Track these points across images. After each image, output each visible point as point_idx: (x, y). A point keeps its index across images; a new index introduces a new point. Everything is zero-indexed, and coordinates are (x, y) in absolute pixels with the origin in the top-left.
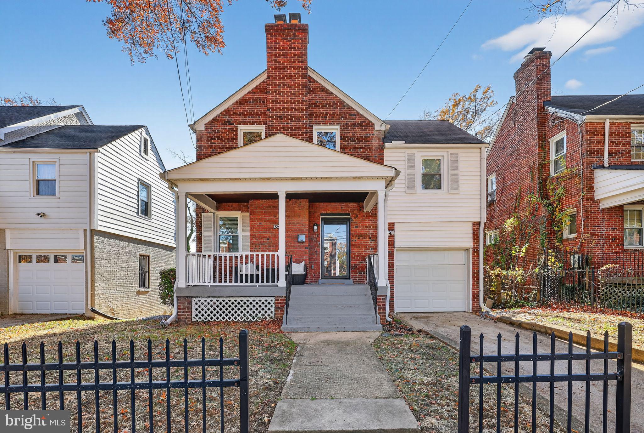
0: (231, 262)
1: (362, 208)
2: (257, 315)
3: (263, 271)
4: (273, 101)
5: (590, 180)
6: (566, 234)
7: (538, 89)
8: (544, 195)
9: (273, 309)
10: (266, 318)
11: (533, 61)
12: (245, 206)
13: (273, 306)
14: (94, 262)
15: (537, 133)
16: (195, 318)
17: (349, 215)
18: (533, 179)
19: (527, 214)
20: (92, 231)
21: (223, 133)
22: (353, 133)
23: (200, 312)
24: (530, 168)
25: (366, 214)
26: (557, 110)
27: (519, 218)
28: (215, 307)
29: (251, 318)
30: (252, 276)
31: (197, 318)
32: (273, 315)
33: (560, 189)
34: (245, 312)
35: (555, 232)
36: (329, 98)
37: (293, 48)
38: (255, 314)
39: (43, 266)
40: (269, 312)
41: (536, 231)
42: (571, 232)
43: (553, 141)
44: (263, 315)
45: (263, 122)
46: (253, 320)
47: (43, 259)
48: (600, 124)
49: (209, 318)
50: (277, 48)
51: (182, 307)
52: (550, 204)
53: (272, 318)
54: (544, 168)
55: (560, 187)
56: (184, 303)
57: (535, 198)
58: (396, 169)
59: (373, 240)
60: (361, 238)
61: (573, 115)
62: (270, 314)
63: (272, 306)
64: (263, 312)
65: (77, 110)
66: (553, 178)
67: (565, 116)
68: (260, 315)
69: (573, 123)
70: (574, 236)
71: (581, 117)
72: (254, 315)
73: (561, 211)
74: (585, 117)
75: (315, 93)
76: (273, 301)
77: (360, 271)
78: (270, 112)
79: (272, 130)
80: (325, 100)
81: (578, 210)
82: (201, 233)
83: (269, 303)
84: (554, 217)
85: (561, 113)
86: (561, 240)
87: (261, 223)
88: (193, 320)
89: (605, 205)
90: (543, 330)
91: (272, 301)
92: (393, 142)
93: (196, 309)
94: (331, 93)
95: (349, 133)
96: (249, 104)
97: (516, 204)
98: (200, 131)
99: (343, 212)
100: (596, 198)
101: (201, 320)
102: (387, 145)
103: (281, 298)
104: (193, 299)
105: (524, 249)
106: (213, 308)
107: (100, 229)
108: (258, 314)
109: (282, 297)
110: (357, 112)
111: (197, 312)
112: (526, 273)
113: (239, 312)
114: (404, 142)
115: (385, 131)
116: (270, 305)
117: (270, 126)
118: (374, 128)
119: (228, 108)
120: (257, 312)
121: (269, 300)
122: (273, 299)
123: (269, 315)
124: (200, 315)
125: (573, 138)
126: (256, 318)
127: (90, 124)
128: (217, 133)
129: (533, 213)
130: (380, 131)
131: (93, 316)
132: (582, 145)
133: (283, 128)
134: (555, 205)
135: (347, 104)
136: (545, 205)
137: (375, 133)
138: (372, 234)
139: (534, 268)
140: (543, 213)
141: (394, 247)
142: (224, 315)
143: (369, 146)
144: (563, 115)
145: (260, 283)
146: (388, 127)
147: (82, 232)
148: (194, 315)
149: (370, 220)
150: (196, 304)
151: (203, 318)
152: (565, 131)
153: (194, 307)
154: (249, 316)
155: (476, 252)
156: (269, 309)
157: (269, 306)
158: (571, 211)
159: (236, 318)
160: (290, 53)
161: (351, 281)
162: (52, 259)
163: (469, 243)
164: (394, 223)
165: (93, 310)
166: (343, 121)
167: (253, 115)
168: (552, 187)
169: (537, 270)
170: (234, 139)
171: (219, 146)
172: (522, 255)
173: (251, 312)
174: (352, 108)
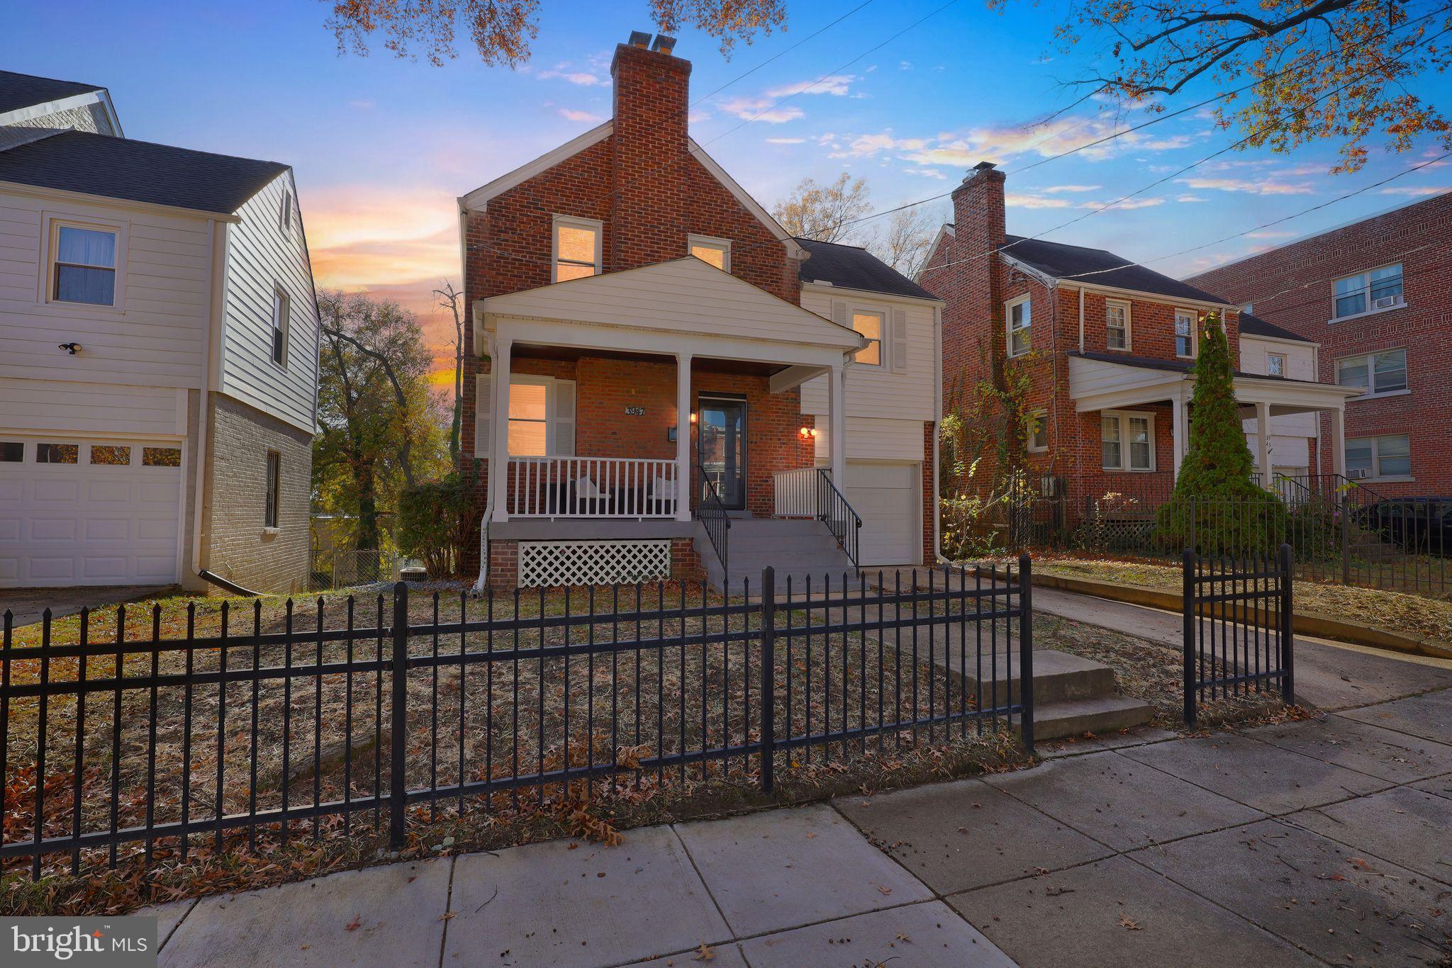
0: (533, 475)
1: (766, 387)
2: (640, 572)
3: (612, 491)
4: (628, 182)
5: (1063, 372)
6: (1031, 446)
7: (990, 223)
8: (1000, 385)
9: (667, 562)
10: (656, 578)
11: (982, 182)
12: (563, 367)
13: (669, 555)
14: (212, 465)
15: (989, 290)
16: (523, 581)
17: (744, 396)
18: (983, 358)
19: (976, 411)
20: (210, 393)
21: (523, 223)
22: (752, 256)
23: (533, 570)
24: (979, 342)
25: (774, 398)
26: (1016, 261)
27: (961, 417)
28: (563, 559)
29: (629, 579)
30: (593, 501)
31: (527, 582)
32: (667, 572)
33: (1023, 380)
34: (618, 568)
35: (1019, 442)
36: (715, 190)
37: (664, 96)
38: (637, 570)
39: (105, 470)
40: (661, 567)
41: (990, 438)
42: (1038, 445)
43: (1009, 305)
44: (651, 572)
45: (601, 214)
46: (633, 582)
47: (105, 455)
48: (1072, 292)
49: (551, 581)
50: (637, 90)
51: (500, 561)
52: (1010, 400)
53: (665, 577)
54: (999, 344)
55: (1023, 375)
56: (504, 553)
57: (989, 389)
58: (862, 336)
59: (784, 444)
60: (764, 438)
61: (1041, 273)
62: (663, 570)
63: (665, 556)
64: (651, 567)
65: (92, 98)
66: (1011, 361)
67: (1030, 272)
68: (645, 573)
69: (1042, 287)
70: (1044, 449)
71: (1053, 279)
72: (635, 573)
73: (1026, 410)
74: (1058, 281)
75: (693, 179)
76: (669, 548)
77: (763, 496)
78: (622, 202)
79: (624, 234)
80: (709, 193)
81: (1050, 413)
82: (474, 414)
83: (661, 551)
84: (1017, 419)
85: (1024, 267)
86: (1027, 455)
87: (601, 403)
88: (521, 586)
89: (1082, 408)
90: (1053, 584)
91: (665, 546)
92: (815, 281)
93: (527, 565)
94: (719, 183)
95: (747, 256)
96: (576, 178)
97: (952, 393)
98: (477, 212)
99: (737, 391)
100: (1072, 397)
101: (535, 585)
102: (807, 285)
103: (683, 542)
104: (521, 544)
105: (973, 467)
106: (559, 561)
107: (227, 391)
108: (643, 570)
109: (685, 539)
110: (761, 224)
111: (527, 570)
112: (984, 504)
113: (607, 568)
114: (831, 284)
115: (802, 260)
116: (664, 554)
117: (622, 226)
118: (785, 254)
119: (534, 178)
120: (640, 567)
121: (661, 544)
122: (668, 543)
123: (661, 572)
124: (533, 576)
125: (1040, 306)
126: (640, 579)
127: (118, 136)
128: (512, 221)
129: (986, 409)
130: (794, 261)
131: (203, 590)
132: (1054, 319)
133: (645, 233)
134: (1017, 402)
135: (744, 207)
136: (1004, 400)
137: (787, 262)
138: (781, 432)
139: (998, 494)
140: (1000, 412)
141: (813, 457)
142: (579, 574)
143: (778, 282)
144: (1027, 272)
145: (645, 515)
146: (808, 255)
147: (183, 397)
148: (521, 576)
149: (780, 409)
150: (527, 553)
151: (539, 581)
152: (1029, 294)
153: (522, 559)
154: (626, 575)
155: (929, 469)
156: (661, 562)
157: (661, 556)
158: (1038, 412)
159: (635, 578)
160: (660, 103)
161: (746, 513)
162: (137, 456)
163: (920, 456)
164: (813, 416)
165: (205, 576)
166: (737, 235)
167: (581, 198)
168: (1012, 374)
169: (1005, 499)
170: (544, 238)
171: (515, 246)
172: (971, 474)
173: (629, 568)
174: (751, 215)
